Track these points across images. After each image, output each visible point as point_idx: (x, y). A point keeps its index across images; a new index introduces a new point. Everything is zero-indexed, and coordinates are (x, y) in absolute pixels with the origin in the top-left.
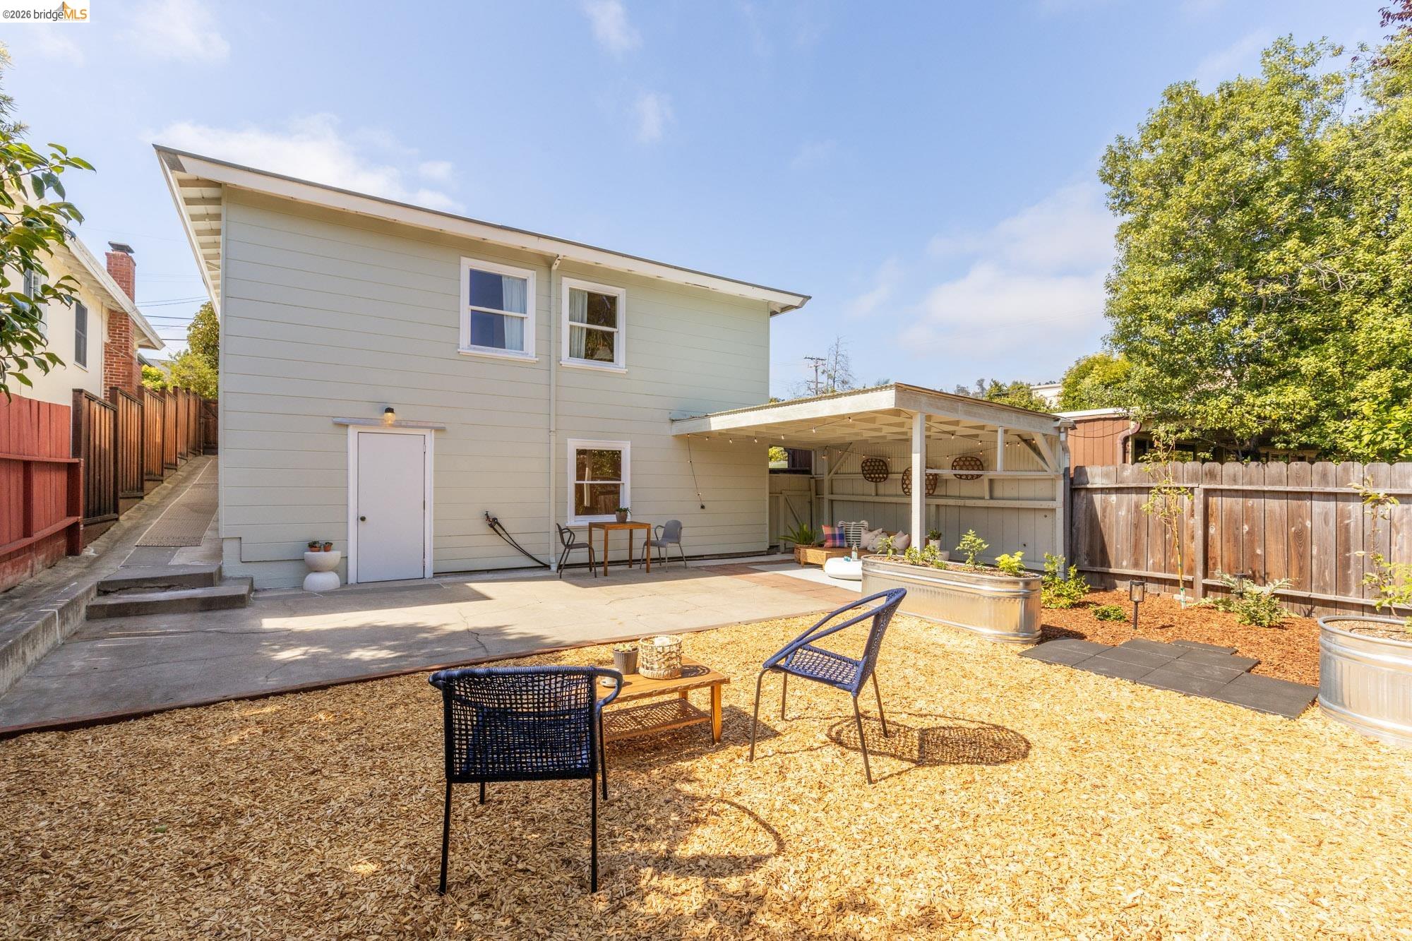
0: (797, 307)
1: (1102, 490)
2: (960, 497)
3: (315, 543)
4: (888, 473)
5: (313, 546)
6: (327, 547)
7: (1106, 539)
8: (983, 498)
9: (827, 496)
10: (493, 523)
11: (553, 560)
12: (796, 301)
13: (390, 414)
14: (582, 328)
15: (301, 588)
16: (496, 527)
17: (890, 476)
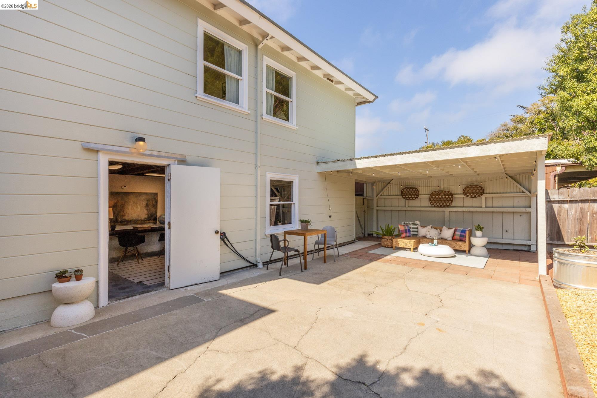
0: (370, 102)
1: (559, 202)
2: (463, 207)
3: (65, 272)
4: (418, 195)
5: (62, 276)
6: (78, 275)
7: (561, 227)
8: (481, 207)
9: (375, 208)
10: (223, 237)
11: (259, 260)
12: (371, 98)
13: (141, 143)
14: (272, 95)
15: (48, 322)
16: (225, 240)
17: (420, 196)
